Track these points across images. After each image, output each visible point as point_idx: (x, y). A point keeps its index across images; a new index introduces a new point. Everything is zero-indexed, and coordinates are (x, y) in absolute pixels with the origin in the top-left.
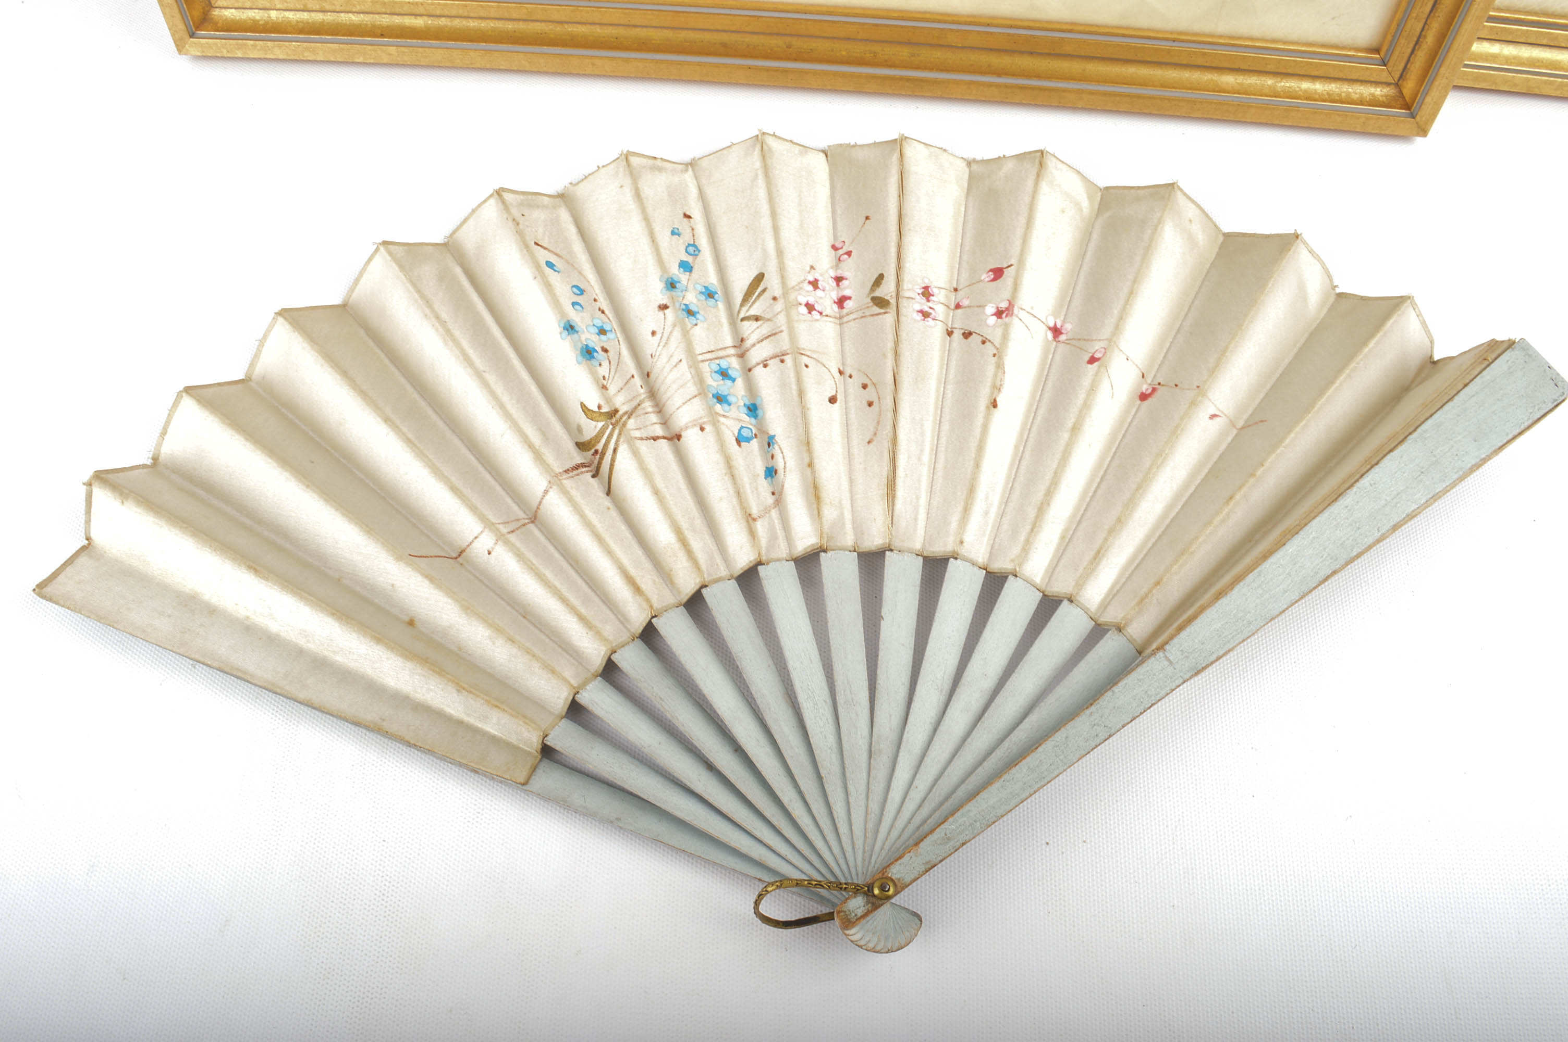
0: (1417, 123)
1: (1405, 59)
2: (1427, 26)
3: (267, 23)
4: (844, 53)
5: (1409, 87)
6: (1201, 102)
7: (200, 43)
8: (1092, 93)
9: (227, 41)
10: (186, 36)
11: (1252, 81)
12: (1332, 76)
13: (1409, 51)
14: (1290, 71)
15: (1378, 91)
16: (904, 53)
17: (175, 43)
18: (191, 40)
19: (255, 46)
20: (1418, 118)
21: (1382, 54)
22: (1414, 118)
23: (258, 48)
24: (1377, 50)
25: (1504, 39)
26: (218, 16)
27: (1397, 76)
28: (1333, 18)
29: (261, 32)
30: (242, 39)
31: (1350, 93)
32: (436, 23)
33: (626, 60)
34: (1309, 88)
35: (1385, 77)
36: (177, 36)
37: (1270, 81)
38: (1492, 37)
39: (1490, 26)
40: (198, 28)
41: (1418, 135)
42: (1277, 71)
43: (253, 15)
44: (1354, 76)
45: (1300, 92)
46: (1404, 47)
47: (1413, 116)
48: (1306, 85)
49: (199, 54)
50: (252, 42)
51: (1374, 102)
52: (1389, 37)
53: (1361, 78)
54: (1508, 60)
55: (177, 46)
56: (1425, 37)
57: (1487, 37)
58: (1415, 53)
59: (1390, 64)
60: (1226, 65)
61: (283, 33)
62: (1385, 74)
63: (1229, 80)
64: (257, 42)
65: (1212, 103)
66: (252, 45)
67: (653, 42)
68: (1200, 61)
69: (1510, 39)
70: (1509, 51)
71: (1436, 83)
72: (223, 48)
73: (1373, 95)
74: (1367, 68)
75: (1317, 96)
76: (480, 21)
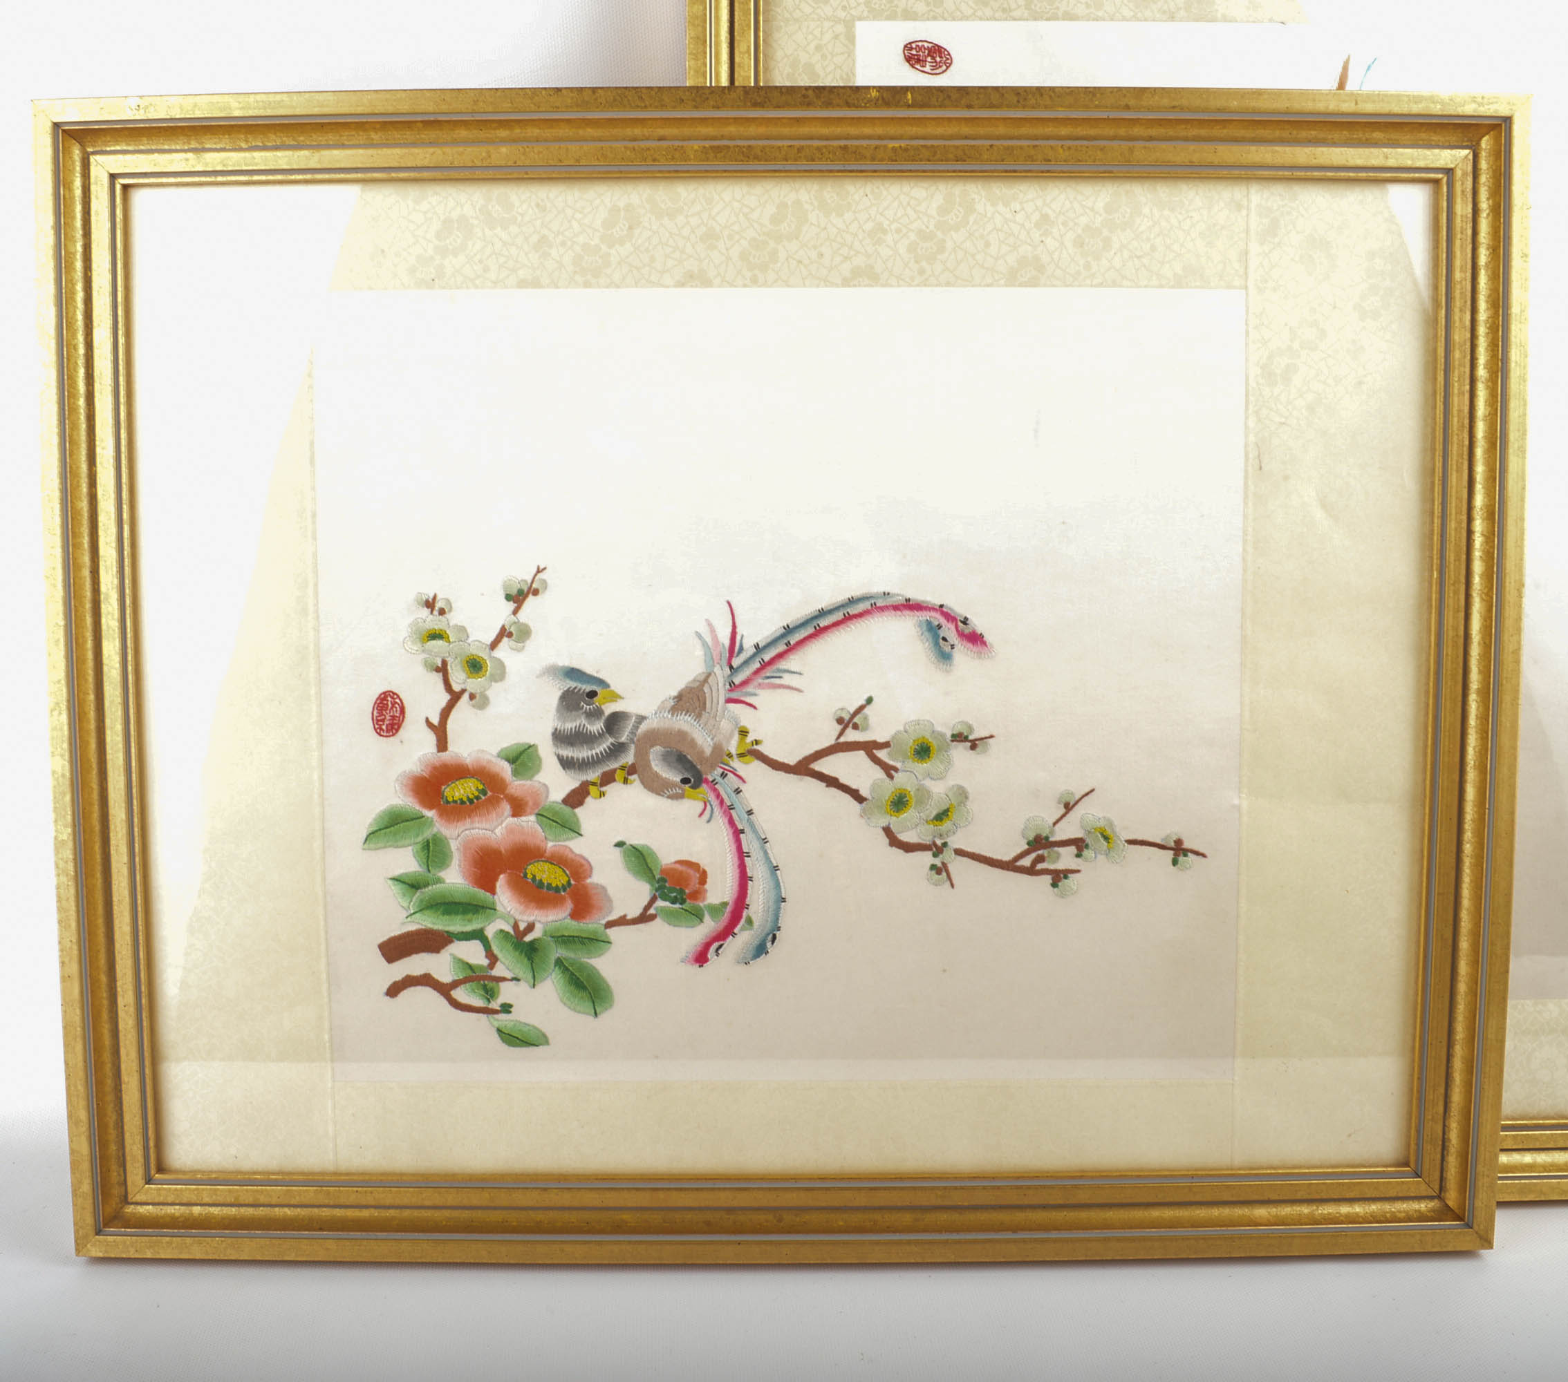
0: (1477, 1233)
1: (1438, 1167)
2: (1446, 1129)
3: (187, 1219)
4: (841, 1223)
5: (1452, 1198)
6: (1240, 1238)
7: (105, 1241)
8: (1119, 1240)
9: (139, 1238)
10: (92, 1232)
11: (1286, 1211)
12: (1368, 1196)
13: (1439, 1156)
14: (1324, 1196)
15: (1423, 1206)
16: (907, 1218)
17: (76, 1241)
18: (97, 1237)
19: (170, 1243)
20: (1475, 1227)
21: (1412, 1164)
22: (1472, 1228)
23: (174, 1245)
24: (1407, 1164)
25: (1531, 1147)
26: (131, 1213)
27: (1437, 1187)
28: (1350, 1135)
29: (179, 1229)
30: (157, 1236)
31: (1394, 1212)
32: (383, 1215)
33: (600, 1243)
34: (1349, 1213)
35: (1424, 1190)
36: (80, 1233)
37: (1305, 1210)
38: (1520, 1147)
39: (1513, 1135)
40: (106, 1225)
41: (1483, 1247)
42: (1309, 1197)
43: (173, 1211)
44: (1392, 1194)
45: (1341, 1218)
46: (1431, 1155)
47: (1469, 1226)
48: (1345, 1209)
49: (101, 1255)
50: (168, 1239)
51: (1422, 1217)
52: (1413, 1146)
53: (1400, 1195)
54: (1545, 1167)
55: (77, 1244)
56: (1449, 1140)
57: (1514, 1147)
58: (1446, 1159)
59: (1425, 1174)
60: (1255, 1197)
61: (205, 1229)
62: (1424, 1186)
63: (1261, 1212)
64: (174, 1239)
65: (1251, 1238)
66: (168, 1243)
67: (629, 1224)
68: (1226, 1197)
69: (1538, 1146)
70: (1542, 1158)
71: (1480, 1184)
72: (132, 1246)
73: (1419, 1211)
74: (1402, 1182)
75: (1361, 1220)
76: (433, 1211)
